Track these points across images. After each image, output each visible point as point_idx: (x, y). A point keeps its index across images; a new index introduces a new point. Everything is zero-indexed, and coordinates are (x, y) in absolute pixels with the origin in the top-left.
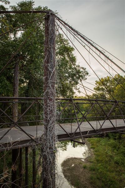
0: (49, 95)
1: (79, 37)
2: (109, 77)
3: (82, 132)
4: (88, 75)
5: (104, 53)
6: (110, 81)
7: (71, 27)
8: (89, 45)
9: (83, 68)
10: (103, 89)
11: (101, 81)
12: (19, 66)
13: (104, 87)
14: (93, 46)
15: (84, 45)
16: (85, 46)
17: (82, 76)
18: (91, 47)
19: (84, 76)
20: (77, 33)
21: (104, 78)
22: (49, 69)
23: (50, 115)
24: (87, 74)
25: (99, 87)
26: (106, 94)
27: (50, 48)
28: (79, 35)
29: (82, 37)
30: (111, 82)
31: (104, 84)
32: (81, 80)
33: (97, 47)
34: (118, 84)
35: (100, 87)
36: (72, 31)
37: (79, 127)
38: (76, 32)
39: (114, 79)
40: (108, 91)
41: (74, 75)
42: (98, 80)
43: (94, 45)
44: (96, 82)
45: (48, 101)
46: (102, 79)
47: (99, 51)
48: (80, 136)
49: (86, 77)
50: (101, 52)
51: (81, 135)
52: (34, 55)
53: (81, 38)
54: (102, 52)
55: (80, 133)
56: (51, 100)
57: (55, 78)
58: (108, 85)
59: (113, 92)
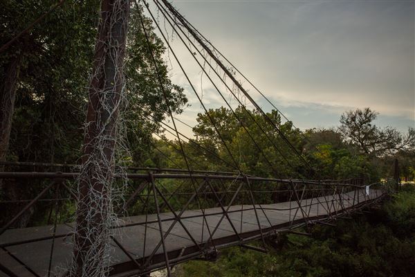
0: (96, 175)
1: (185, 30)
2: (224, 110)
3: (168, 253)
4: (187, 104)
5: (233, 75)
6: (226, 117)
7: (169, 4)
8: (205, 53)
9: (177, 88)
10: (211, 132)
11: (208, 115)
12: (18, 67)
13: (213, 129)
14: (212, 56)
15: (194, 50)
16: (195, 53)
17: (172, 104)
18: (209, 58)
19: (178, 104)
20: (182, 21)
21: (214, 111)
22: (103, 104)
23: (94, 228)
24: (185, 100)
25: (203, 127)
26: (217, 142)
27: (112, 48)
28: (186, 26)
29: (190, 31)
30: (228, 120)
31: (214, 123)
32: (170, 113)
33: (221, 59)
34: (242, 125)
35: (206, 128)
36: (171, 15)
37: (162, 242)
38: (180, 18)
39: (234, 113)
40: (220, 137)
41: (158, 99)
42: (203, 113)
43: (215, 55)
44: (198, 115)
45: (92, 189)
46: (211, 111)
47: (224, 68)
48: (164, 263)
49: (181, 107)
50: (227, 72)
51: (165, 260)
52: (67, 49)
53: (190, 35)
54: (230, 71)
55: (163, 254)
56: (99, 187)
57: (116, 130)
58: (222, 124)
59: (231, 141)
